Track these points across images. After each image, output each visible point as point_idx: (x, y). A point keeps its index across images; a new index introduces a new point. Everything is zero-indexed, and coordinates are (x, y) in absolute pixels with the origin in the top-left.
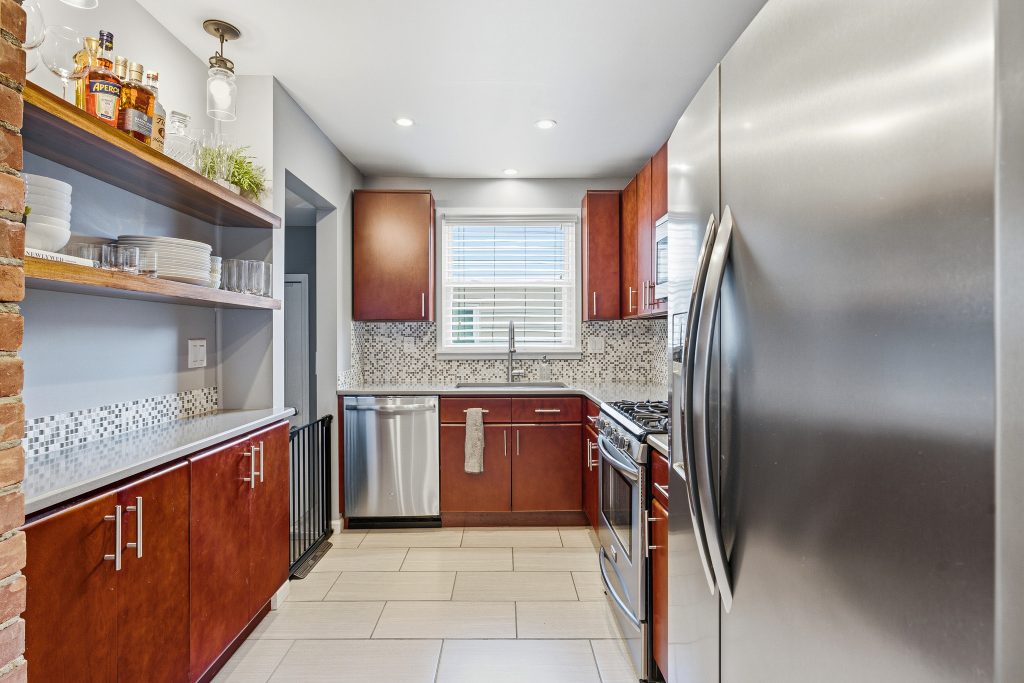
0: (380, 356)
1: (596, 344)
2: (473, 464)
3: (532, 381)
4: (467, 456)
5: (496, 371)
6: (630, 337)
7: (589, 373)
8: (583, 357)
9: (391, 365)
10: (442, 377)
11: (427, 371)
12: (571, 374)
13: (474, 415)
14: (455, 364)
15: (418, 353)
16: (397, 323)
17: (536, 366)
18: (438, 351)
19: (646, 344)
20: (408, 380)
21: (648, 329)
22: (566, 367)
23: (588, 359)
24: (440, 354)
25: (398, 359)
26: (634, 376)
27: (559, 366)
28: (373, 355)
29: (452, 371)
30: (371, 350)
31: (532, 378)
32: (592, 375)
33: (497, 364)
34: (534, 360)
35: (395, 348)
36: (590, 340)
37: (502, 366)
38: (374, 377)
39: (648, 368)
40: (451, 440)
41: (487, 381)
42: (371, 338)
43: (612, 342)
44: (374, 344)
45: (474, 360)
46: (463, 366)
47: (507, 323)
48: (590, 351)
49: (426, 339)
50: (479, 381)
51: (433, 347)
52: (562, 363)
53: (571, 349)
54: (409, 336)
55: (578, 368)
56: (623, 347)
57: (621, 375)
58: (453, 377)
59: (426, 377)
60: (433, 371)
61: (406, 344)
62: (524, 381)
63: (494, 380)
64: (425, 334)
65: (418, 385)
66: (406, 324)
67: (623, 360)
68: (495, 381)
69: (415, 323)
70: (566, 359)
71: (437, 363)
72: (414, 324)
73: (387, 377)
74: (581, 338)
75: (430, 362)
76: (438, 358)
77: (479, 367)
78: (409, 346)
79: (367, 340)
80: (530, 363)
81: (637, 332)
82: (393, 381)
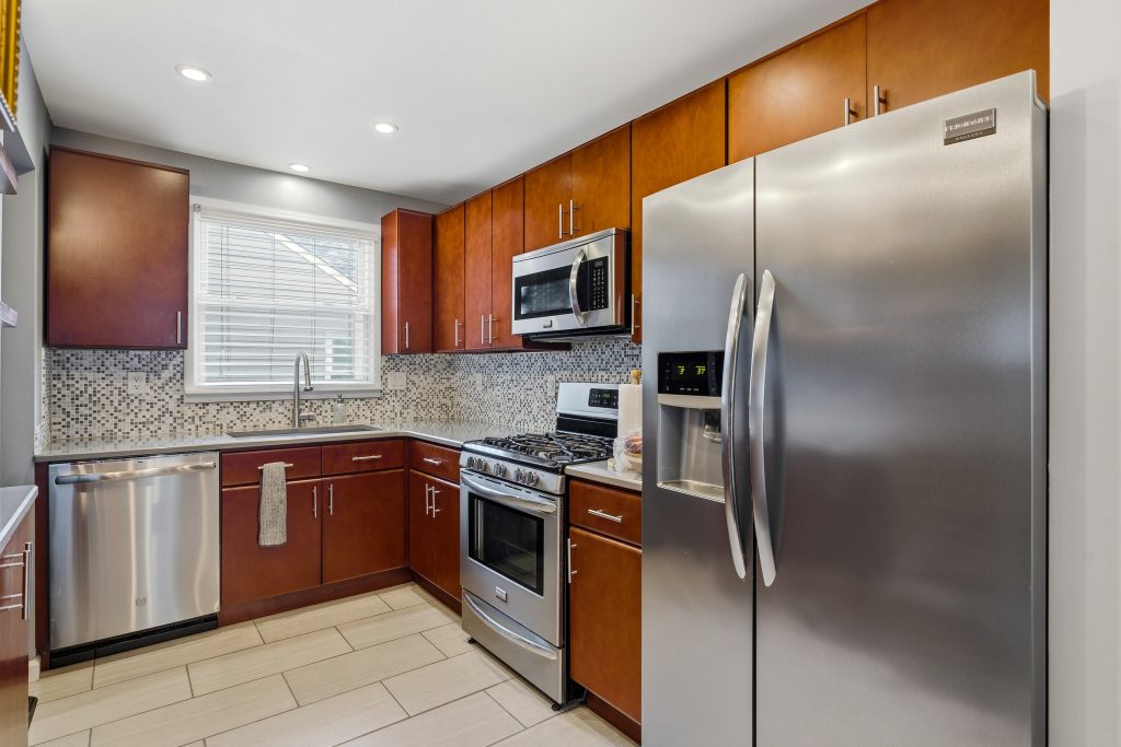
0: (84, 400)
1: (398, 380)
2: (273, 533)
3: (322, 424)
4: (263, 526)
5: (274, 415)
6: (432, 372)
7: (389, 413)
8: (381, 396)
9: (103, 414)
10: (193, 427)
11: (168, 420)
12: (369, 414)
13: (274, 471)
14: (213, 409)
15: (152, 394)
16: (115, 352)
17: (327, 406)
18: (189, 389)
19: (448, 379)
20: (134, 434)
21: (450, 364)
22: (362, 407)
23: (387, 396)
24: (188, 395)
25: (116, 404)
26: (436, 414)
27: (355, 406)
28: (68, 399)
29: (209, 417)
30: (64, 391)
31: (321, 422)
32: (393, 415)
33: (276, 405)
34: (324, 400)
35: (110, 388)
36: (391, 376)
37: (281, 409)
38: (71, 432)
39: (450, 405)
40: (238, 509)
41: (261, 429)
42: (64, 373)
43: (414, 378)
44: (71, 382)
45: (240, 402)
46: (225, 410)
47: (294, 355)
48: (390, 387)
49: (166, 375)
50: (250, 429)
51: (179, 385)
52: (359, 402)
53: (371, 385)
54: (136, 370)
55: (378, 407)
56: (424, 382)
57: (423, 414)
58: (211, 426)
59: (166, 428)
60: (179, 420)
61: (131, 383)
62: (310, 425)
63: (270, 427)
64: (165, 367)
65: (152, 440)
66: (132, 353)
67: (425, 397)
68: (274, 427)
69: (148, 353)
70: (363, 397)
71: (184, 408)
72: (145, 354)
73: (96, 431)
74: (381, 373)
75: (172, 406)
76: (186, 400)
77: (249, 410)
78: (138, 386)
79: (58, 377)
80: (319, 403)
81: (439, 367)
82: (108, 437)
